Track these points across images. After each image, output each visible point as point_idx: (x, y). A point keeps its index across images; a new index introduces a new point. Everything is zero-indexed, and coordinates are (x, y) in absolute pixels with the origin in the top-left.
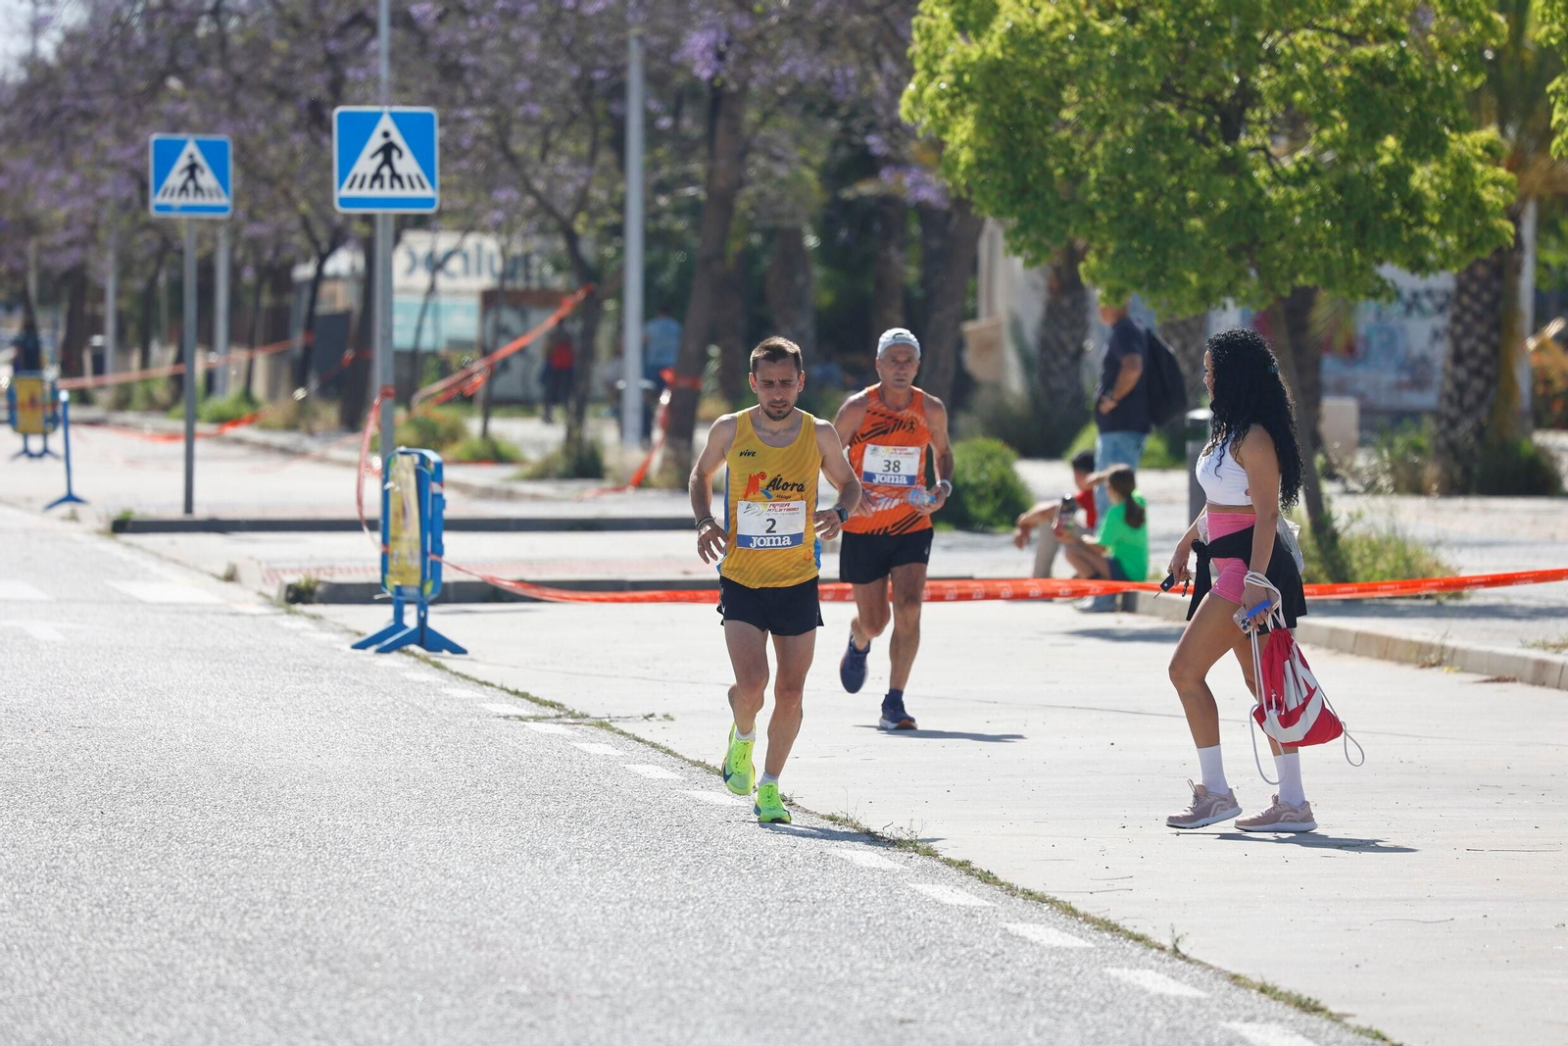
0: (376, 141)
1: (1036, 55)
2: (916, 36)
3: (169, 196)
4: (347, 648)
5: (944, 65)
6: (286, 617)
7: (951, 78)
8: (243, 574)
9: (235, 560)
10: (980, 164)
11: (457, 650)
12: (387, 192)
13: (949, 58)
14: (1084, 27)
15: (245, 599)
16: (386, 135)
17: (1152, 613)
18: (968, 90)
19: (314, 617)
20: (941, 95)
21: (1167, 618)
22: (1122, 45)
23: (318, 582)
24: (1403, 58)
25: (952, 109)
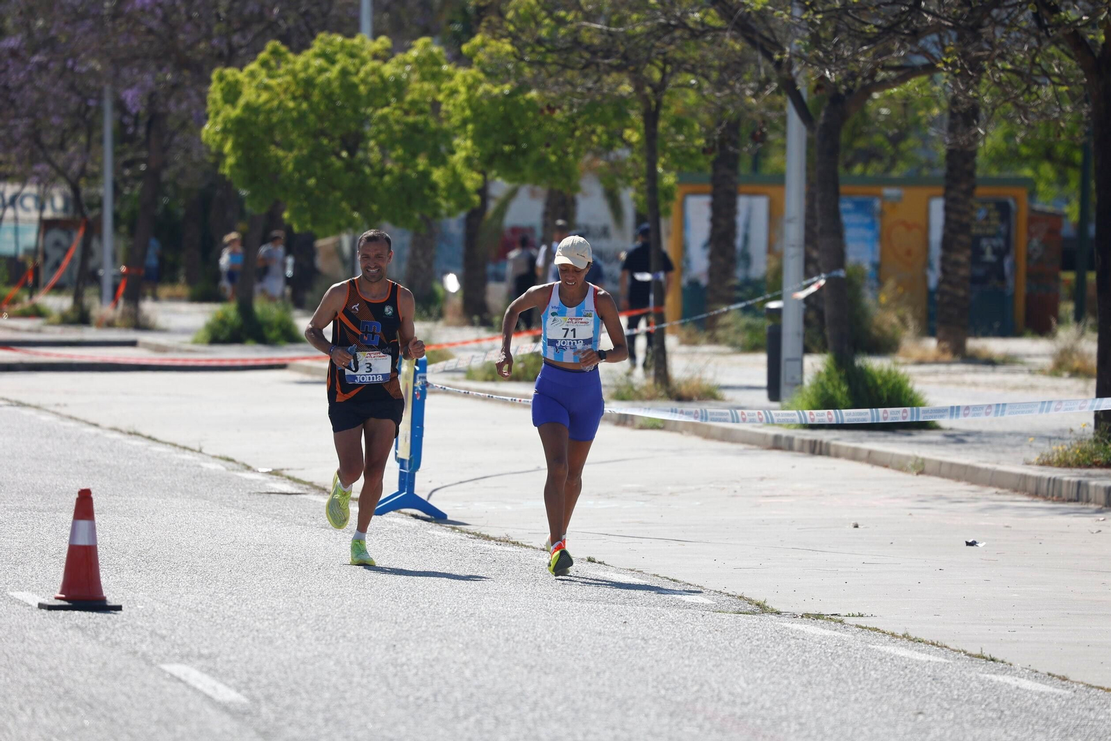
1: (259, 116)
2: (209, 102)
5: (220, 119)
7: (222, 125)
10: (238, 165)
13: (222, 116)
14: (281, 102)
18: (230, 131)
20: (218, 132)
22: (299, 112)
24: (426, 123)
25: (223, 139)
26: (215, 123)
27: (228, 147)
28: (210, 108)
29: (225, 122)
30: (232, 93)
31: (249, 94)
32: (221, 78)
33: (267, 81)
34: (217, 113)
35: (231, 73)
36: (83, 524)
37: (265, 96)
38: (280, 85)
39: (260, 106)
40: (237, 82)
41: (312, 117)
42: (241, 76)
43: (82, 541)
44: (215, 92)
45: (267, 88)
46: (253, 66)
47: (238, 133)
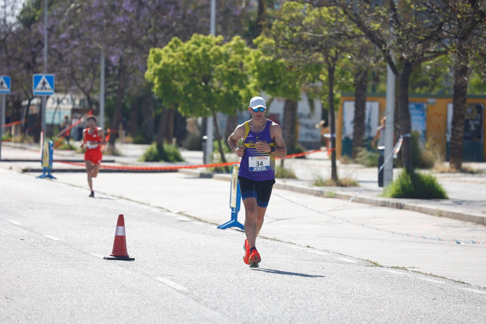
1: (168, 68)
10: (159, 88)
11: (55, 178)
14: (178, 63)
18: (157, 74)
20: (152, 75)
22: (185, 67)
25: (154, 77)
26: (151, 71)
27: (156, 81)
28: (149, 65)
29: (155, 70)
30: (158, 59)
31: (165, 59)
33: (172, 54)
34: (152, 67)
35: (157, 50)
36: (121, 228)
37: (171, 60)
38: (177, 55)
39: (169, 64)
40: (160, 54)
41: (190, 69)
42: (162, 51)
43: (120, 234)
44: (151, 58)
45: (172, 56)
46: (167, 47)
47: (160, 75)
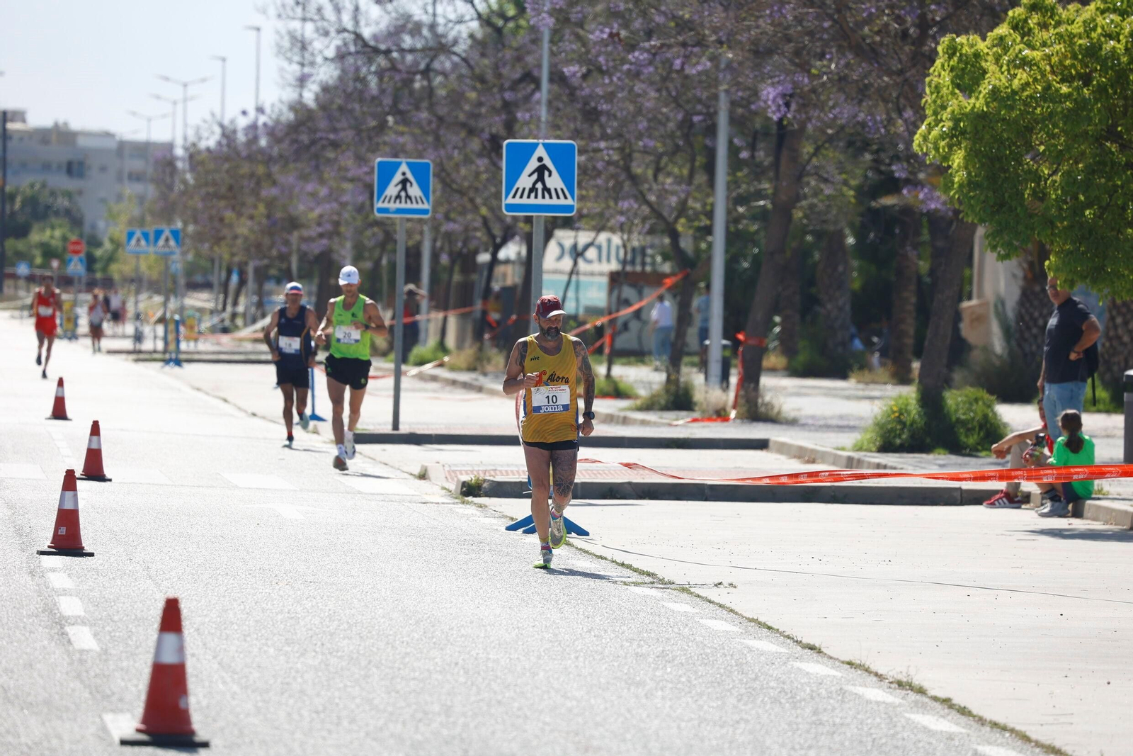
0: (533, 164)
1: (1012, 108)
2: (927, 90)
3: (388, 202)
4: (503, 529)
5: (946, 115)
6: (461, 505)
7: (950, 124)
8: (431, 474)
9: (426, 464)
10: (971, 184)
11: (582, 532)
12: (540, 201)
13: (949, 109)
14: (1048, 88)
15: (432, 491)
16: (540, 159)
17: (1095, 519)
18: (963, 133)
19: (481, 506)
20: (942, 136)
21: (1106, 522)
22: (1076, 101)
23: (485, 481)
25: (950, 146)
26: (938, 122)
27: (958, 159)
28: (928, 98)
29: (956, 120)
30: (968, 77)
31: (995, 78)
32: (952, 51)
33: (1026, 52)
34: (944, 107)
35: (968, 42)
37: (1022, 76)
38: (1048, 57)
39: (1014, 93)
40: (977, 55)
42: (982, 46)
44: (940, 74)
45: (1025, 63)
46: (1003, 30)
47: (976, 136)
